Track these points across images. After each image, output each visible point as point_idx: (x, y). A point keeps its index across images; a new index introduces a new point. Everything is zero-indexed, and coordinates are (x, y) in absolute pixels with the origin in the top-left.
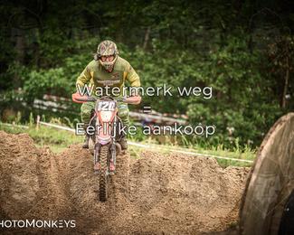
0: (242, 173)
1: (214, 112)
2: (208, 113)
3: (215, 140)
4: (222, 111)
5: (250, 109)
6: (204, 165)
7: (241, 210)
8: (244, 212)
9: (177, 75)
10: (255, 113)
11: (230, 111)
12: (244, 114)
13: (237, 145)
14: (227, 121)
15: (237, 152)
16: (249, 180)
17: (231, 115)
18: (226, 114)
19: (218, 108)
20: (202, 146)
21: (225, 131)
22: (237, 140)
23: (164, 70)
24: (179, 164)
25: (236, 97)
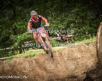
0: (95, 45)
1: (79, 29)
5: (90, 24)
6: (82, 47)
7: (98, 57)
8: (99, 57)
9: (64, 22)
12: (89, 26)
14: (84, 30)
16: (97, 46)
17: (85, 28)
19: (80, 27)
21: (85, 34)
23: (59, 21)
24: (73, 49)
25: (85, 21)
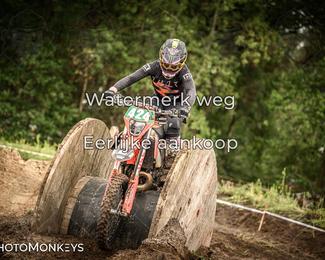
2: (14, 112)
3: (19, 135)
4: (27, 110)
10: (56, 114)
11: (34, 111)
13: (38, 141)
15: (38, 147)
18: (30, 113)
20: (7, 139)
22: (38, 136)
